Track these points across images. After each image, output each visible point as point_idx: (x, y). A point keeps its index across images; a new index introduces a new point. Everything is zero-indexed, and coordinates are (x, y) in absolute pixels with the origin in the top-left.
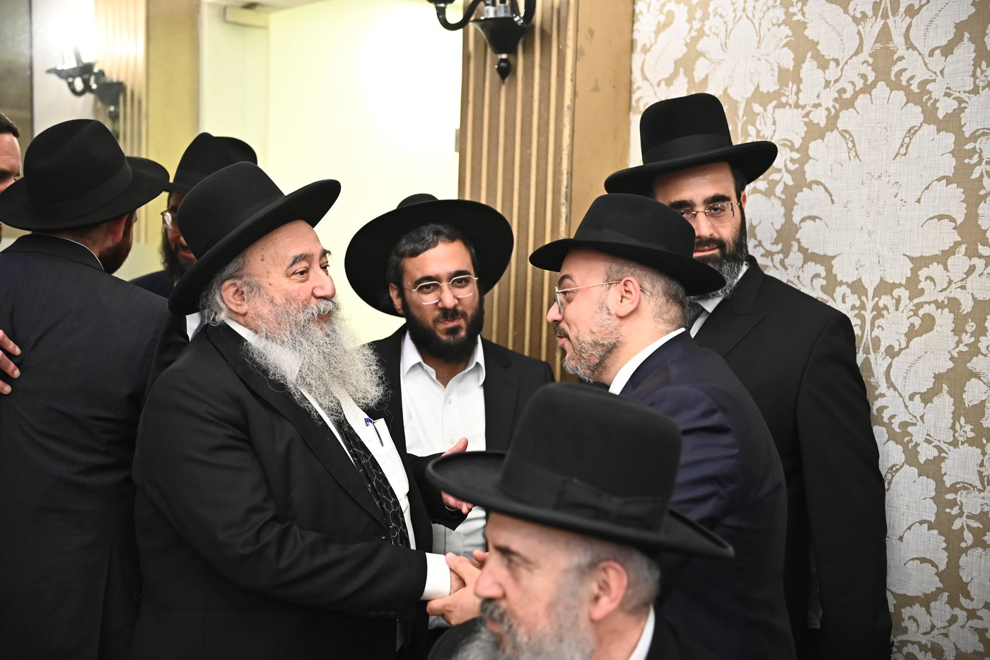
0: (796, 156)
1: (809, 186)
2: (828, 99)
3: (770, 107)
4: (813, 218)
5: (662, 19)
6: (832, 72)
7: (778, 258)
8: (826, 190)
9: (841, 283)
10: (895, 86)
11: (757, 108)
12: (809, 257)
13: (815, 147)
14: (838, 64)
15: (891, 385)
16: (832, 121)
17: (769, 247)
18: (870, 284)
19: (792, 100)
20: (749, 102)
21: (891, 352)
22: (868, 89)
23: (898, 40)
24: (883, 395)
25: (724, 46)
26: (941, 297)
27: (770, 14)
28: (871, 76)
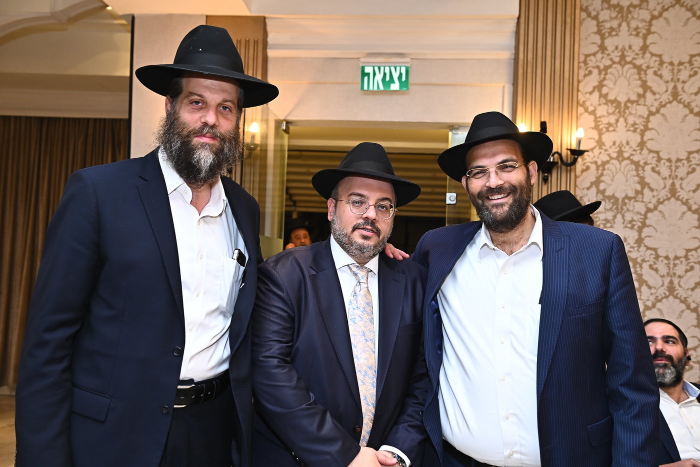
0: (642, 217)
1: (648, 226)
2: (654, 201)
3: (632, 201)
4: (650, 236)
5: (584, 168)
6: (655, 193)
7: (636, 249)
8: (654, 228)
9: (661, 257)
10: (678, 199)
11: (627, 201)
12: (648, 248)
13: (649, 215)
14: (657, 190)
15: (680, 286)
16: (656, 208)
17: (632, 245)
18: (672, 256)
19: (641, 200)
20: (623, 199)
21: (680, 277)
22: (668, 199)
23: (678, 186)
24: (677, 290)
25: (612, 180)
26: (696, 261)
27: (631, 172)
28: (669, 196)
